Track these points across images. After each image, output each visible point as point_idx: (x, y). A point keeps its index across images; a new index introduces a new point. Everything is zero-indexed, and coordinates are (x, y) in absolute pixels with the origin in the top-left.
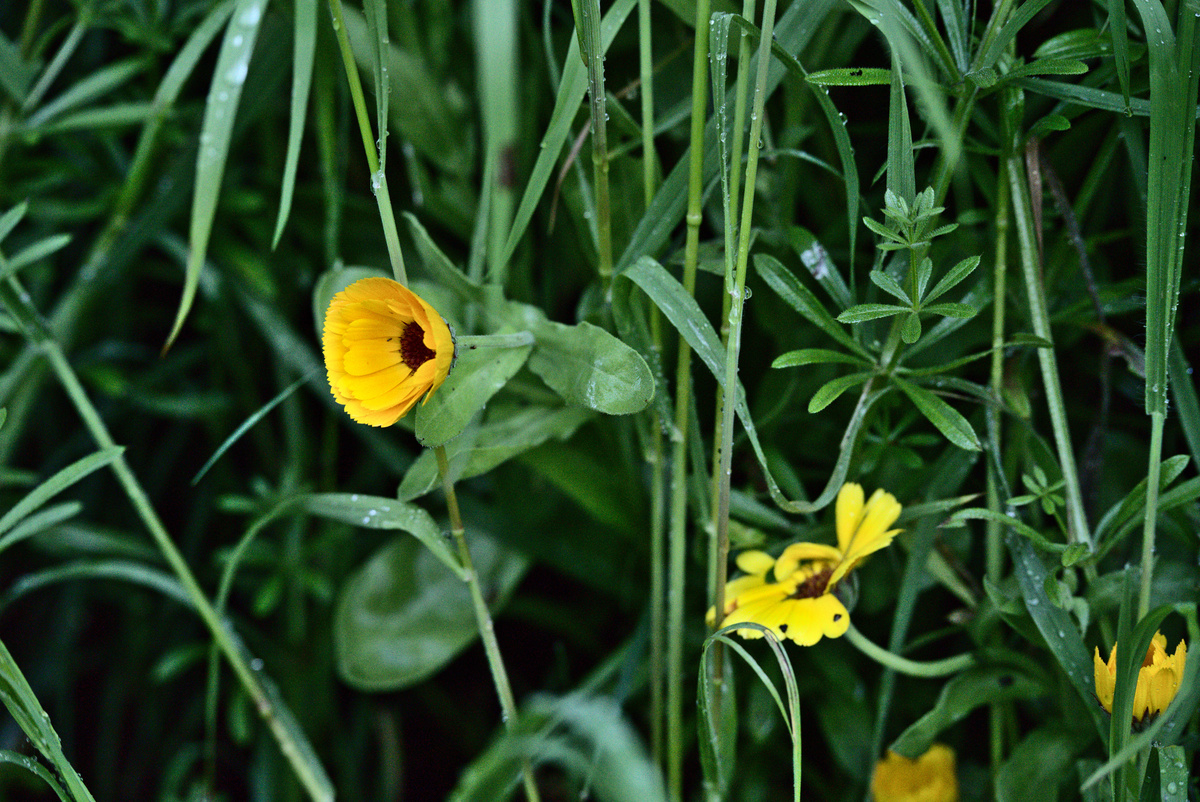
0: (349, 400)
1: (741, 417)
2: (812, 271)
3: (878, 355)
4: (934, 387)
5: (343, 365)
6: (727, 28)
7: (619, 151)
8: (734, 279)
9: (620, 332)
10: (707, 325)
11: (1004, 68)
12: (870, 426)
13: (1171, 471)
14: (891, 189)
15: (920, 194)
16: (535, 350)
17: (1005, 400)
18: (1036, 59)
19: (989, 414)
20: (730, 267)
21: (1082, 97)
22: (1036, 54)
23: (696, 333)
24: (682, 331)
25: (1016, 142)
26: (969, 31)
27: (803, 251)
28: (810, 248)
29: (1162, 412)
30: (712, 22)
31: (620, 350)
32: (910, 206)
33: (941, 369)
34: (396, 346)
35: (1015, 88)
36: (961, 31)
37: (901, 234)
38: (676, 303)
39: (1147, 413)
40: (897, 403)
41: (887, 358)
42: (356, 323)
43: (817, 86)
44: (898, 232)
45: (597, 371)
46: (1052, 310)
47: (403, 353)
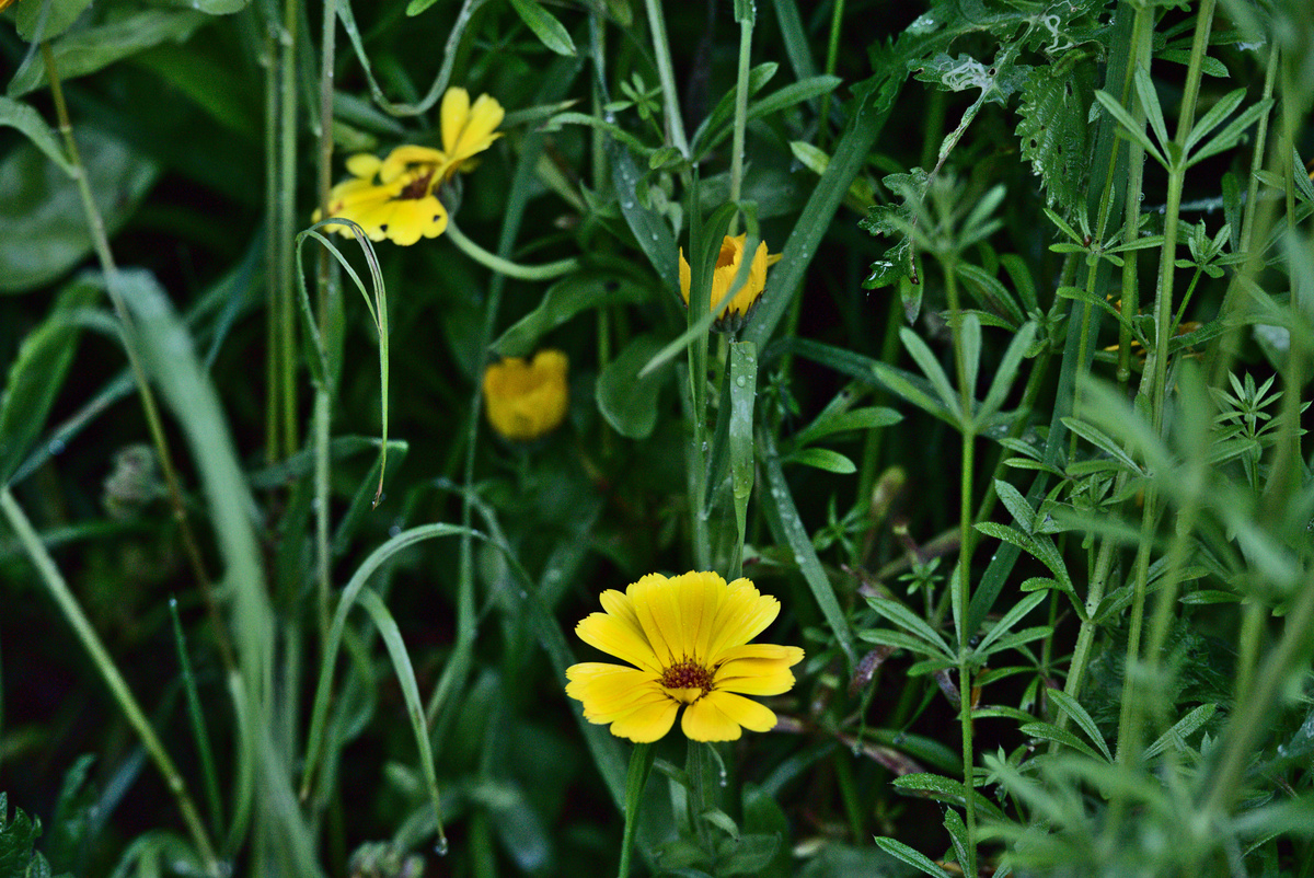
13: (759, 79)
29: (750, 19)
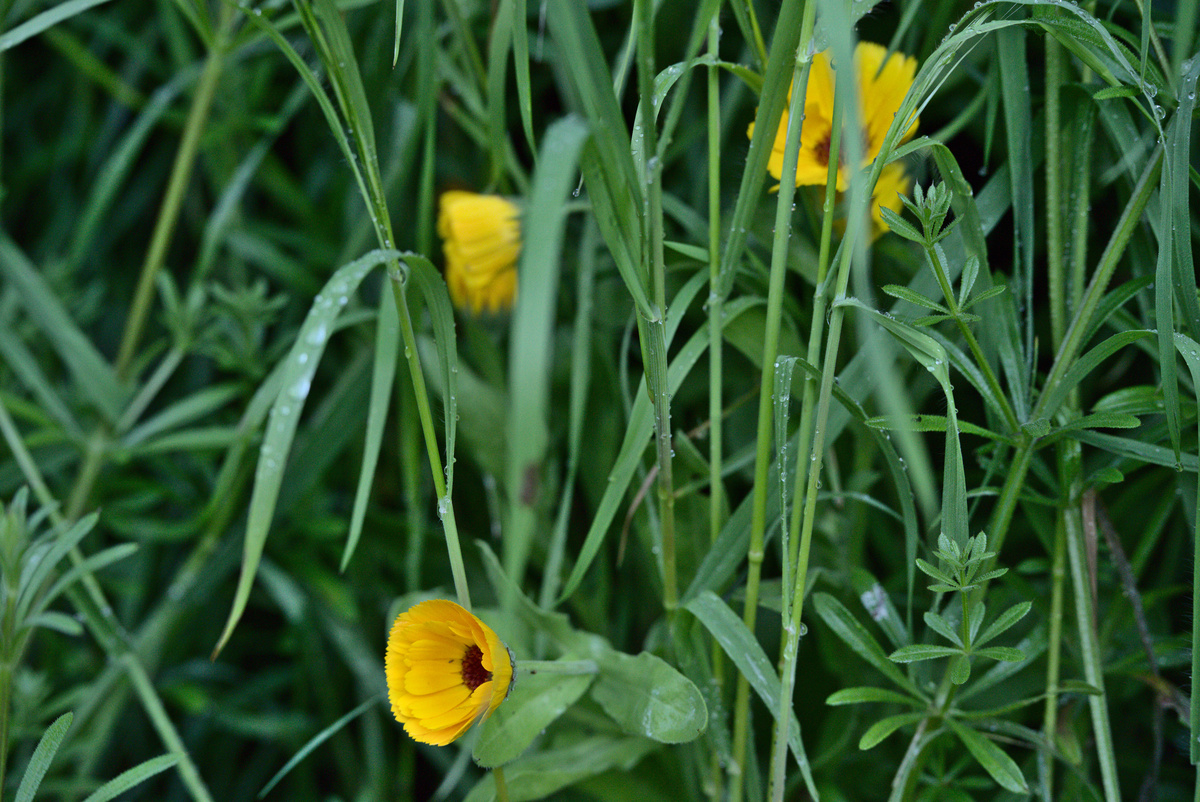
0: (409, 718)
1: (795, 750)
2: (871, 612)
3: (932, 697)
4: (987, 731)
5: (404, 685)
6: (790, 371)
7: (689, 489)
8: (790, 616)
9: (681, 665)
10: (764, 660)
11: (1063, 421)
12: (924, 767)
14: (945, 534)
15: (973, 538)
16: (597, 680)
17: (1058, 747)
18: (1092, 413)
19: (1041, 759)
20: (786, 604)
21: (1137, 451)
22: (1094, 410)
23: (754, 669)
24: (739, 664)
25: (1073, 493)
26: (1030, 385)
27: (863, 592)
28: (870, 589)
30: (777, 365)
31: (676, 681)
32: (962, 550)
33: (994, 712)
34: (458, 667)
35: (1072, 440)
36: (1022, 383)
37: (955, 579)
38: (734, 637)
39: (1192, 763)
40: (951, 744)
41: (941, 700)
42: (418, 643)
43: (878, 431)
44: (952, 576)
45: (654, 700)
46: (1105, 662)
47: (464, 675)
